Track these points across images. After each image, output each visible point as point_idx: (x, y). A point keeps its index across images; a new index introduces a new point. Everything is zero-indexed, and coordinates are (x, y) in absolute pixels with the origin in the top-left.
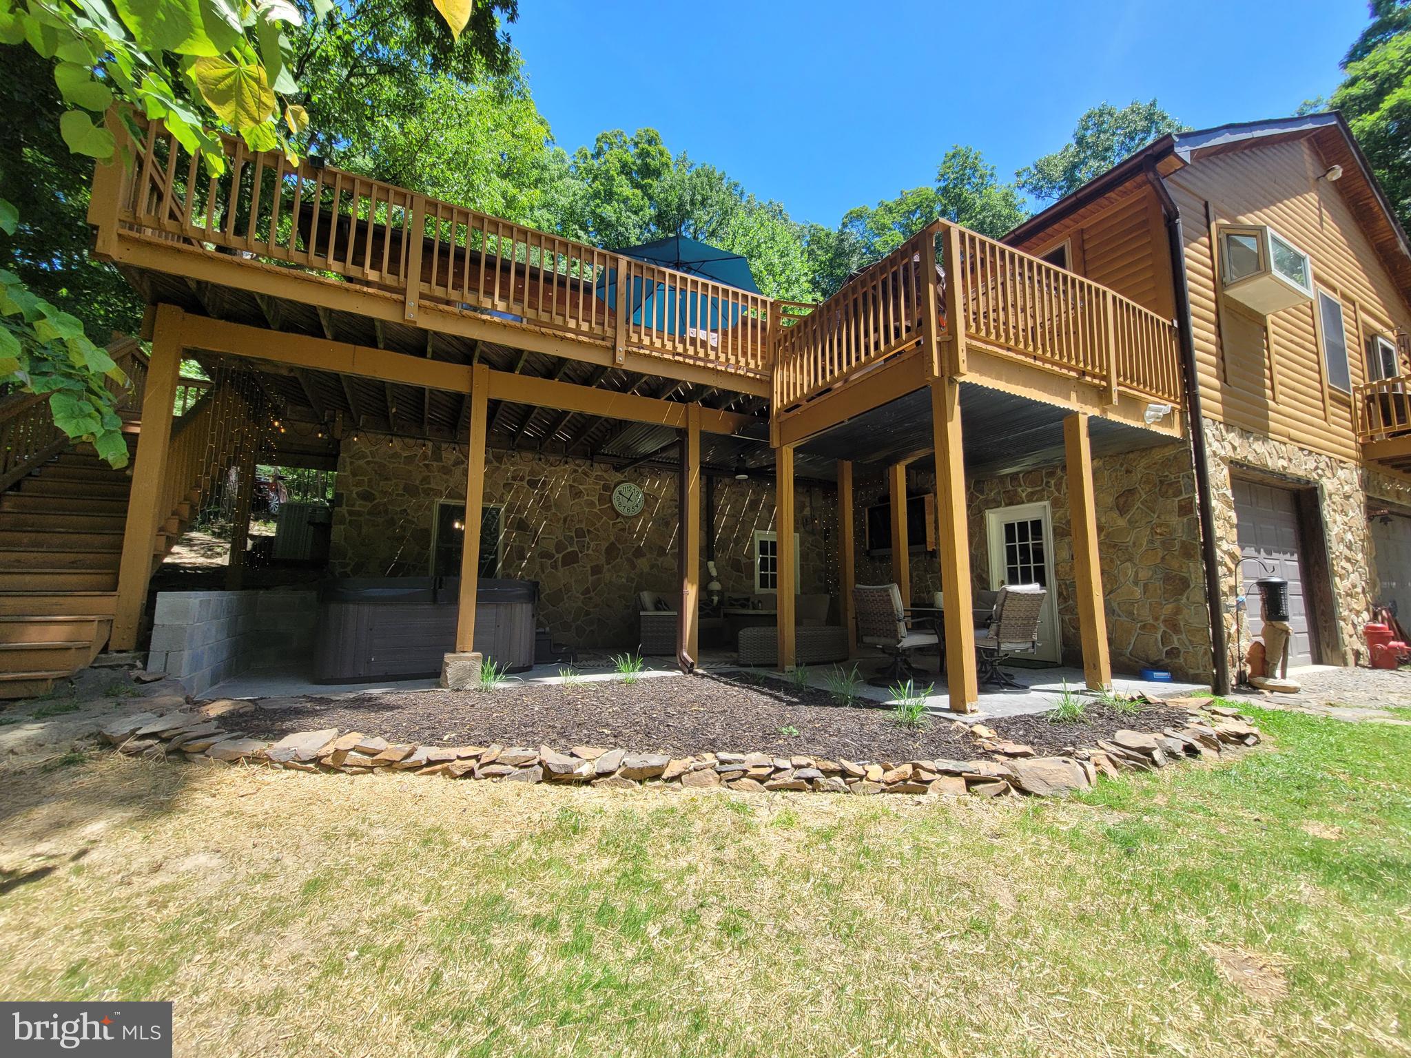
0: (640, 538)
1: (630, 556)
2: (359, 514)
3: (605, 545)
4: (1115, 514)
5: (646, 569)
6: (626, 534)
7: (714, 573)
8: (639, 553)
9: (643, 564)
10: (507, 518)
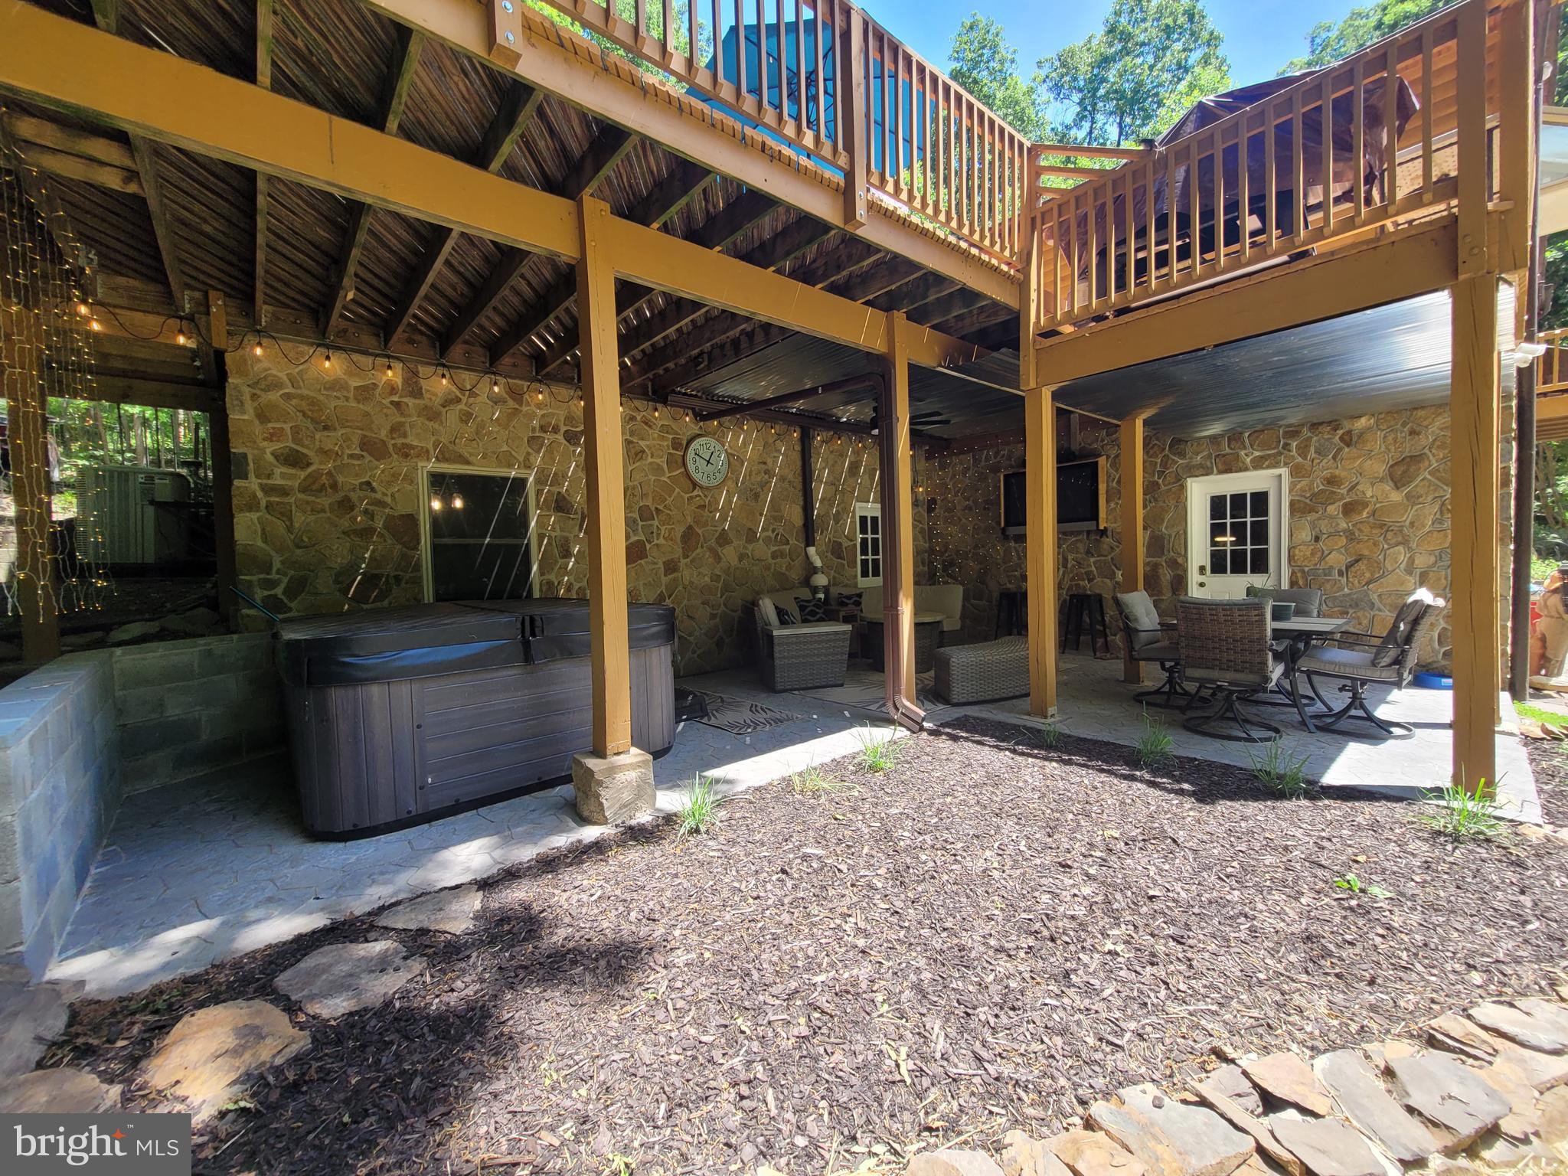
0: (723, 518)
1: (712, 543)
2: (283, 491)
3: (680, 530)
4: (1388, 487)
5: (734, 562)
6: (706, 513)
7: (818, 563)
8: (723, 539)
9: (730, 554)
10: (539, 493)
